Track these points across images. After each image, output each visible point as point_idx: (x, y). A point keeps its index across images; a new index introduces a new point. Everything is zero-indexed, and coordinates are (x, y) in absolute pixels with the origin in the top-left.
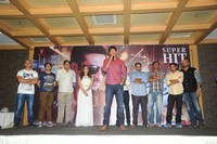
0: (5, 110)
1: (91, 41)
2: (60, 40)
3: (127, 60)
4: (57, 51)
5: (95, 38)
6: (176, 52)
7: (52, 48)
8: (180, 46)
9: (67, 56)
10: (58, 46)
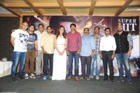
0: (5, 59)
1: (64, 12)
2: (41, 10)
3: (91, 27)
4: (39, 19)
5: (67, 10)
6: (128, 22)
7: (36, 16)
8: (132, 18)
9: (46, 23)
10: (41, 16)
